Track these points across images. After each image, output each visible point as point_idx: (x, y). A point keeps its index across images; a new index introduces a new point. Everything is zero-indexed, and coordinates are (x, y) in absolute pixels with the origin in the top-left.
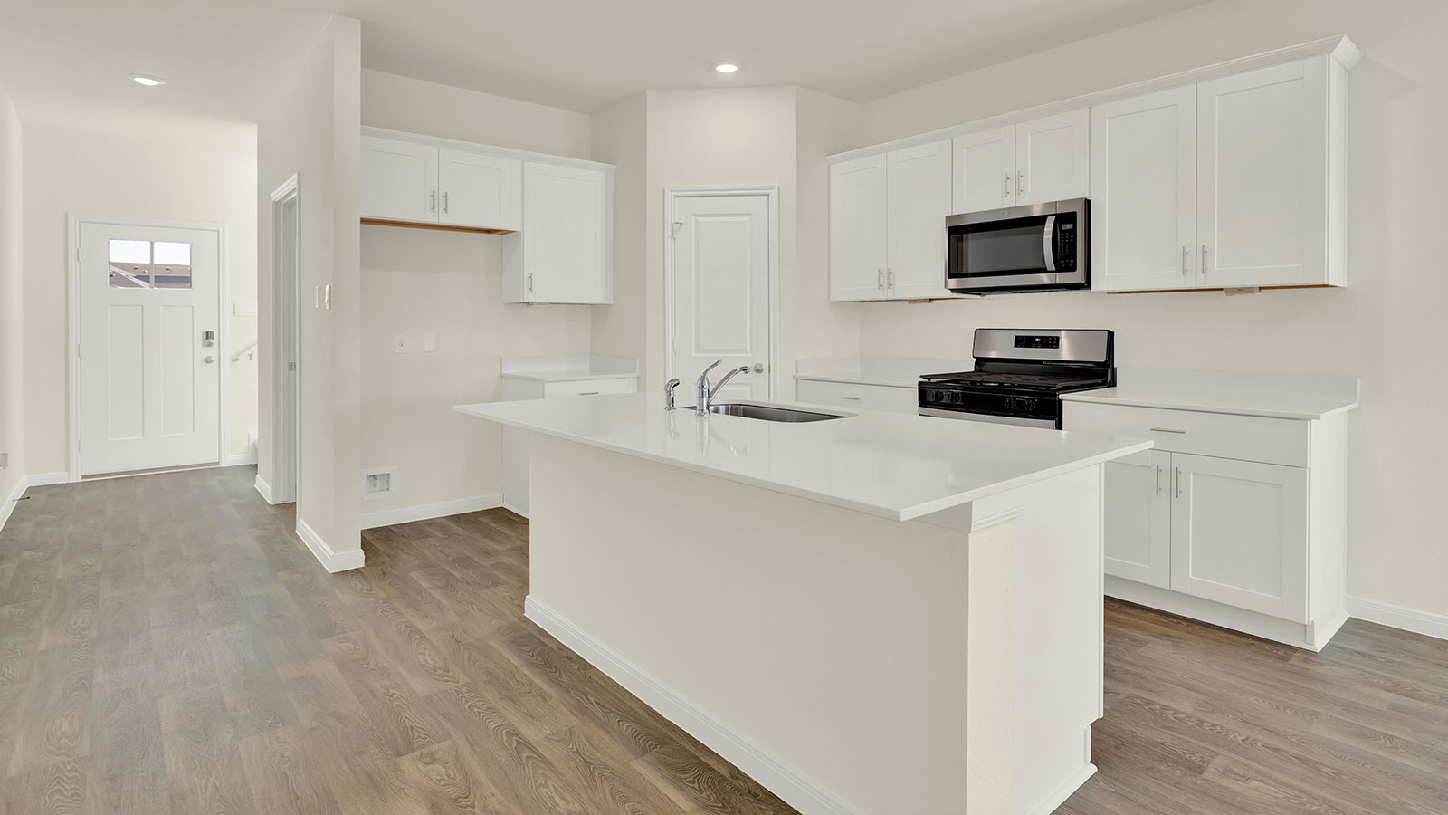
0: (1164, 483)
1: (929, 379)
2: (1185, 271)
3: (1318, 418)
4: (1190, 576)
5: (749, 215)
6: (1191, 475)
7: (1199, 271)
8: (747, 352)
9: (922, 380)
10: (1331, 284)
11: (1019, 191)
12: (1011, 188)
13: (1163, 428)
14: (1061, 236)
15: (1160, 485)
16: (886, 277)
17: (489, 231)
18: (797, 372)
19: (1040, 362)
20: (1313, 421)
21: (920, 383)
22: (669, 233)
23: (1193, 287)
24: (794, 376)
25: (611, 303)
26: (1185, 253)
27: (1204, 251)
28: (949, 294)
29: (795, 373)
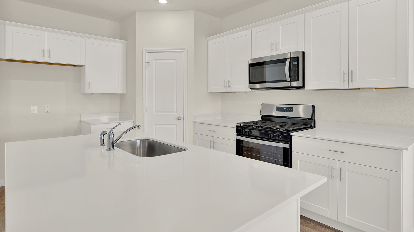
0: (335, 174)
1: (240, 125)
2: (344, 81)
3: (407, 149)
4: (347, 216)
5: (176, 59)
6: (347, 171)
7: (350, 81)
8: (175, 112)
9: (238, 125)
10: (409, 87)
11: (276, 49)
12: (273, 47)
13: (335, 150)
14: (292, 67)
15: (334, 175)
16: (227, 84)
17: (75, 66)
18: (194, 120)
19: (286, 117)
20: (404, 150)
21: (237, 126)
22: (145, 66)
23: (347, 88)
24: (193, 122)
25: (126, 93)
26: (344, 74)
27: (352, 73)
28: (250, 90)
29: (193, 120)
